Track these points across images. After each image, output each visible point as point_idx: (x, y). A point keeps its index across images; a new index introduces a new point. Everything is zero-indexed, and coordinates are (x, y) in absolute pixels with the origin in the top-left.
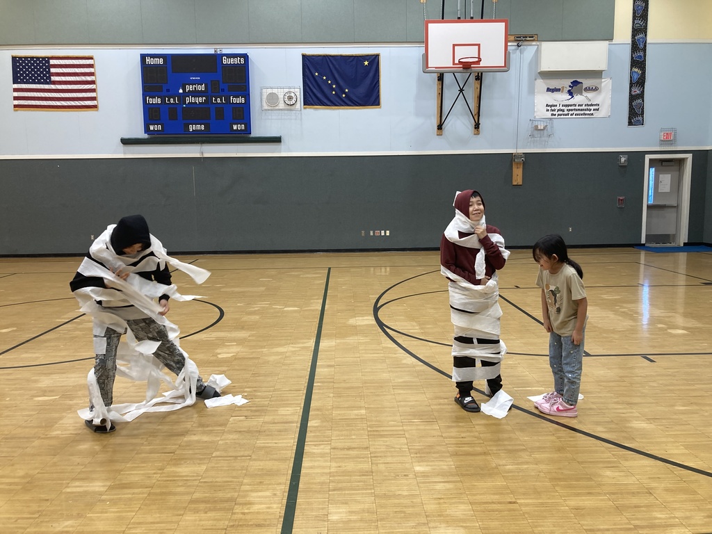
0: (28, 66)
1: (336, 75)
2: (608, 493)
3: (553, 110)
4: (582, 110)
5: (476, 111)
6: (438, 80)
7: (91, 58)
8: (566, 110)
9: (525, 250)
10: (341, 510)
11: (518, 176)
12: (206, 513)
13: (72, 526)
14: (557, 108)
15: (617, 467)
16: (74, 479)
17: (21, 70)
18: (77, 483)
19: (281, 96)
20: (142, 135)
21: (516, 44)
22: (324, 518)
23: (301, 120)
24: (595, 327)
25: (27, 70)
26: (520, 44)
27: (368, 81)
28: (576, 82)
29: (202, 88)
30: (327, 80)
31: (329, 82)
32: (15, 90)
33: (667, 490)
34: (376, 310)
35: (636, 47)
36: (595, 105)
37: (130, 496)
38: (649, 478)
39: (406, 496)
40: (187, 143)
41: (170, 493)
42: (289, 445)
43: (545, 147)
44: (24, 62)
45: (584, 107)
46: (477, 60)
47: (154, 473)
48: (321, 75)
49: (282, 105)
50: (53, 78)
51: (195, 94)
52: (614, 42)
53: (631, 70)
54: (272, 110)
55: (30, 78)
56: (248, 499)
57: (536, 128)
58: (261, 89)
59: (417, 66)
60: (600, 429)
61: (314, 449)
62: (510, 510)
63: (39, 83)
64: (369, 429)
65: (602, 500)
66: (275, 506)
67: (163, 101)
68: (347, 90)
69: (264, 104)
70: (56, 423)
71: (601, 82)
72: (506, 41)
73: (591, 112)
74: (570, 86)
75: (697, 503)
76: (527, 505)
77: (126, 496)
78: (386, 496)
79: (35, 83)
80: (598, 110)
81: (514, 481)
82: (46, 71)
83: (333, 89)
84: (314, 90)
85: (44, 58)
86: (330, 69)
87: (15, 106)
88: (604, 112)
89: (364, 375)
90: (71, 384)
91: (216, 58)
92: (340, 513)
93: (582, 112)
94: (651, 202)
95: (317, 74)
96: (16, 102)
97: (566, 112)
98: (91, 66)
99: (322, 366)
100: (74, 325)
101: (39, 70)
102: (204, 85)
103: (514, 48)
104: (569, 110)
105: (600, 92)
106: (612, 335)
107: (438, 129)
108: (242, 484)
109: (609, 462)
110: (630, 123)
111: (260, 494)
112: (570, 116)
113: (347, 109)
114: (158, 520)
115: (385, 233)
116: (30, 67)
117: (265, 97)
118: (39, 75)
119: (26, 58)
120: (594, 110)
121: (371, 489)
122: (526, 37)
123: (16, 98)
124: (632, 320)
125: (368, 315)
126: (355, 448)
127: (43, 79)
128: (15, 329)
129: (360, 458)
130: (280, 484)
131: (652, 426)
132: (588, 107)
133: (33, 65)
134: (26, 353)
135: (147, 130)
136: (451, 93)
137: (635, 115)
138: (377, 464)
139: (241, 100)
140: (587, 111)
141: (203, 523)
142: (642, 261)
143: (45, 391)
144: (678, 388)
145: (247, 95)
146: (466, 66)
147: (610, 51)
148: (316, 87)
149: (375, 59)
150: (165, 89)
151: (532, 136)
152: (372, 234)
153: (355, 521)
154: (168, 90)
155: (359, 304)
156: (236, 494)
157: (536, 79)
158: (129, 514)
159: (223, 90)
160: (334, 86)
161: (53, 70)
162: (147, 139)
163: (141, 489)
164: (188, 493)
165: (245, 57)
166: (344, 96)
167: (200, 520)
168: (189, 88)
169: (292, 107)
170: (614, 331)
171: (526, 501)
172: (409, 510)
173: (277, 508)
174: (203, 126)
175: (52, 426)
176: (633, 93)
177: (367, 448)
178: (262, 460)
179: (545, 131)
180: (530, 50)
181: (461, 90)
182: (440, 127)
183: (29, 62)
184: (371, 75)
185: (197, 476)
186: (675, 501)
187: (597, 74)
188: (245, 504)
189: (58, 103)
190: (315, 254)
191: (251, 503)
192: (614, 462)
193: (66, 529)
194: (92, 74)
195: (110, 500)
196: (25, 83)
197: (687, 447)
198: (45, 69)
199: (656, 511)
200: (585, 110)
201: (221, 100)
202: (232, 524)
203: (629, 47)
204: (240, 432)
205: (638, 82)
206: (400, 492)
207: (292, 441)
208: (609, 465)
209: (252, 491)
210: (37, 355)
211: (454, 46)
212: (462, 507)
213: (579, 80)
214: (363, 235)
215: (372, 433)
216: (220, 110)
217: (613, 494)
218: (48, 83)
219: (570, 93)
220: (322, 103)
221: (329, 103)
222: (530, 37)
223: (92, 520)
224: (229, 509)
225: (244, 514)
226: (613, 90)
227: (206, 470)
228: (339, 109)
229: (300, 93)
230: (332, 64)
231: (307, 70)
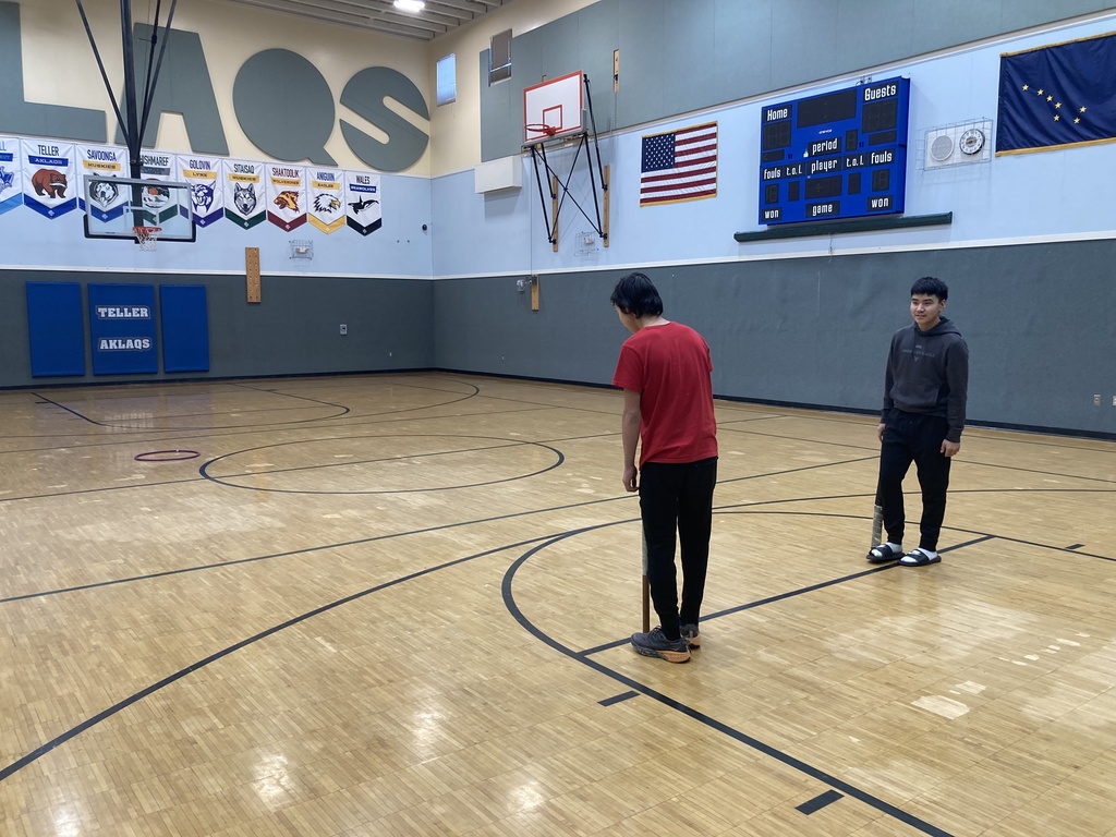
0: (656, 147)
1: (1064, 82)
7: (715, 125)
17: (650, 153)
19: (955, 141)
20: (756, 226)
23: (989, 179)
25: (655, 152)
29: (833, 145)
30: (1045, 95)
31: (1050, 98)
32: (644, 180)
40: (809, 235)
44: (652, 143)
48: (1034, 87)
49: (957, 157)
50: (678, 159)
51: (825, 156)
54: (939, 167)
55: (657, 163)
58: (925, 134)
63: (665, 167)
67: (783, 172)
68: (1084, 109)
69: (929, 159)
79: (660, 168)
82: (671, 151)
83: (1056, 112)
84: (1019, 120)
85: (670, 134)
86: (1053, 72)
87: (642, 201)
91: (856, 93)
95: (1026, 88)
96: (644, 196)
98: (714, 136)
101: (665, 151)
102: (835, 142)
113: (1082, 146)
116: (657, 149)
117: (930, 145)
118: (664, 158)
119: (654, 137)
123: (643, 191)
127: (669, 162)
133: (660, 145)
135: (762, 220)
139: (887, 157)
145: (900, 149)
148: (1023, 112)
150: (786, 156)
154: (790, 156)
159: (862, 144)
160: (1058, 105)
161: (678, 149)
162: (763, 232)
165: (905, 81)
166: (1076, 121)
168: (817, 148)
169: (975, 158)
174: (831, 207)
183: (656, 142)
189: (679, 192)
194: (714, 147)
196: (650, 170)
198: (671, 148)
201: (858, 161)
214: (1097, 402)
216: (856, 176)
218: (671, 167)
220: (1033, 143)
221: (1047, 140)
228: (1065, 148)
229: (990, 130)
230: (1059, 63)
231: (1007, 83)
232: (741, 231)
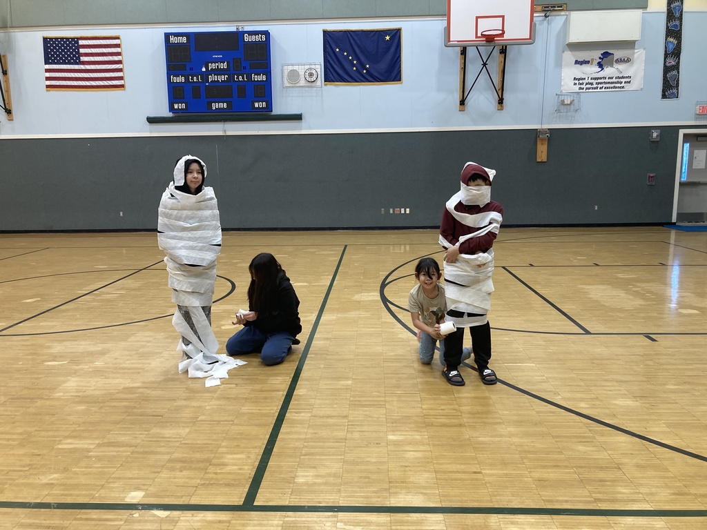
0: (58, 46)
1: (357, 51)
2: (575, 467)
3: (581, 84)
4: (612, 83)
5: (500, 86)
6: (461, 54)
7: (118, 38)
8: (594, 83)
9: (548, 228)
10: (308, 474)
11: (542, 153)
12: (181, 471)
13: (57, 479)
14: (585, 82)
15: (592, 442)
16: (66, 437)
17: (52, 50)
18: (69, 441)
19: (302, 73)
20: (167, 113)
21: (543, 15)
22: (291, 480)
23: (322, 97)
24: (603, 305)
25: (58, 51)
26: (548, 14)
27: (389, 57)
28: (607, 53)
29: (224, 66)
30: (348, 56)
31: (350, 58)
32: (47, 71)
33: (638, 466)
34: (383, 285)
35: (671, 16)
36: (626, 77)
37: (115, 454)
38: (621, 454)
39: (375, 462)
40: (210, 121)
41: (152, 453)
42: (272, 411)
43: (571, 122)
44: (54, 43)
45: (614, 80)
46: (501, 32)
47: (141, 434)
48: (342, 51)
49: (302, 83)
50: (84, 59)
51: (218, 72)
52: (649, 10)
53: (666, 40)
54: (292, 87)
55: (61, 58)
56: (222, 460)
57: (562, 103)
58: (282, 67)
59: (439, 40)
60: (583, 405)
61: (295, 416)
62: (472, 480)
63: (69, 63)
64: (351, 399)
65: (569, 473)
66: (246, 467)
67: (187, 79)
68: (368, 66)
69: (285, 81)
70: (60, 385)
71: (634, 53)
72: (533, 11)
73: (622, 85)
74: (600, 58)
75: (666, 480)
76: (491, 475)
77: (112, 453)
78: (355, 463)
79: (66, 63)
80: (629, 82)
81: (483, 452)
82: (75, 52)
83: (354, 65)
84: (335, 66)
85: (73, 39)
86: (351, 45)
87: (48, 86)
88: (636, 84)
89: (358, 348)
90: (80, 351)
91: (238, 35)
92: (306, 476)
93: (613, 85)
94: (684, 179)
95: (338, 50)
96: (48, 83)
97: (595, 86)
98: (118, 46)
99: (320, 339)
100: (93, 297)
101: (68, 51)
102: (226, 63)
103: (541, 18)
104: (599, 83)
105: (633, 63)
106: (618, 314)
107: (461, 104)
108: (220, 446)
109: (584, 437)
110: (664, 96)
111: (235, 456)
112: (599, 90)
113: (368, 85)
114: (136, 476)
115: (405, 211)
116: (60, 48)
117: (286, 73)
118: (69, 56)
119: (56, 39)
120: (625, 82)
121: (341, 455)
122: (555, 7)
123: (48, 79)
124: (643, 299)
125: (374, 291)
126: (334, 416)
127: (73, 59)
128: (39, 299)
129: (337, 426)
130: (256, 447)
131: (638, 404)
132: (619, 80)
133: (63, 45)
134: (45, 321)
135: (171, 109)
136: (473, 68)
137: (670, 87)
138: (352, 432)
139: (262, 78)
140: (618, 83)
141: (177, 480)
142: (672, 241)
143: (56, 357)
144: (674, 367)
145: (268, 73)
146: (490, 39)
147: (643, 20)
148: (337, 63)
149: (396, 34)
150: (188, 68)
151: (558, 111)
152: (391, 212)
153: (320, 484)
154: (191, 69)
155: (367, 281)
156: (213, 455)
157: (563, 52)
158: (110, 470)
159: (245, 68)
160: (355, 62)
161: (82, 51)
162: (172, 118)
163: (125, 448)
164: (168, 453)
165: (267, 33)
166: (365, 71)
167: (175, 478)
168: (212, 66)
169: (313, 84)
170: (621, 310)
171: (491, 472)
172: (374, 477)
173: (249, 469)
174: (225, 104)
175: (55, 389)
176: (668, 65)
177: (346, 417)
178: (243, 425)
179: (572, 106)
180: (558, 20)
181: (485, 64)
182: (462, 103)
183: (60, 42)
184: (393, 49)
185: (180, 438)
186: (643, 478)
187: (630, 45)
188: (219, 465)
189: (87, 83)
190: (335, 231)
191: (225, 465)
192: (589, 437)
193: (51, 482)
194: (119, 54)
195: (96, 457)
196: (56, 63)
197: (669, 425)
198: (75, 49)
199: (621, 486)
200: (616, 83)
201: (243, 78)
202: (203, 482)
203: (664, 17)
204: (228, 398)
205: (673, 53)
206: (369, 459)
207: (275, 409)
208: (583, 440)
209: (227, 453)
210: (54, 323)
211: (477, 18)
212: (426, 475)
213: (609, 51)
214: (383, 213)
215: (354, 403)
216: (242, 87)
217: (581, 467)
218: (77, 64)
219: (600, 65)
220: (343, 80)
221: (349, 79)
222: (558, 7)
223: (77, 474)
224: (202, 469)
225: (216, 473)
226: (646, 61)
227: (189, 433)
228: (360, 85)
229: (319, 68)
230: (354, 39)
231: (328, 46)
232: (152, 115)
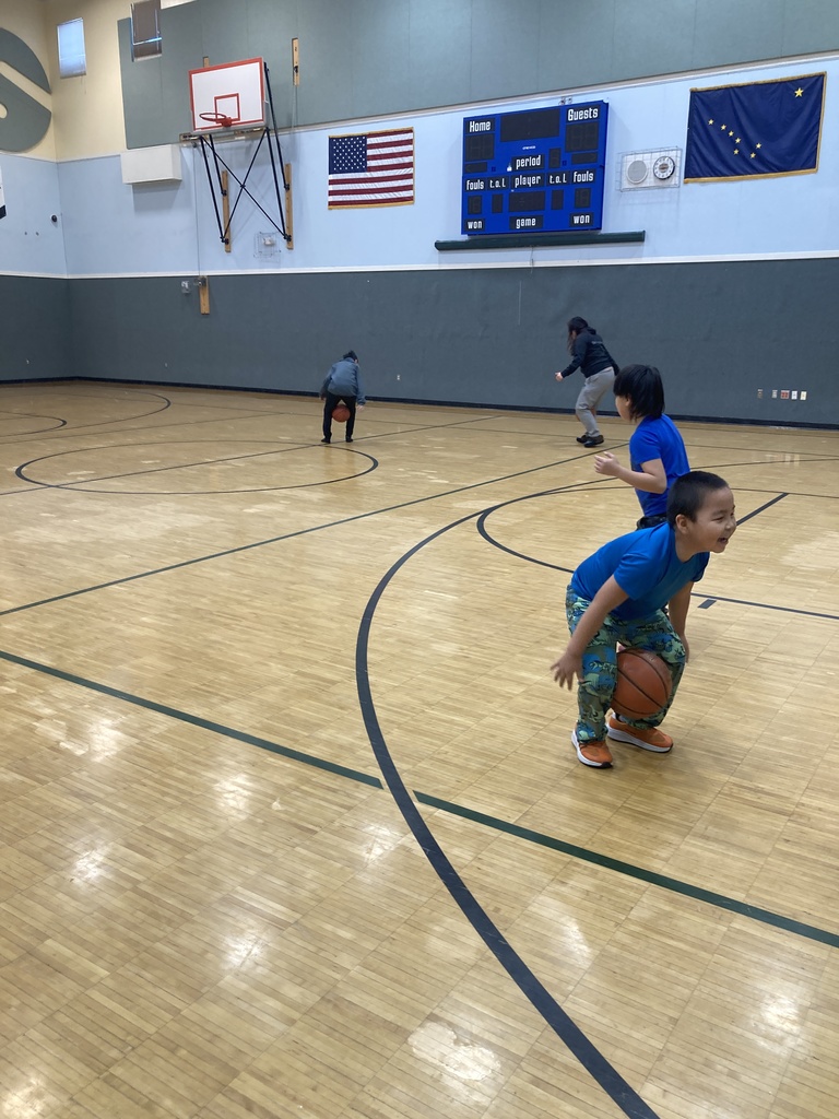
0: (344, 148)
1: (744, 120)
7: (410, 131)
17: (338, 154)
19: (649, 166)
20: (459, 236)
23: (678, 203)
25: (343, 154)
27: (798, 126)
29: (536, 162)
30: (727, 130)
31: (731, 134)
32: (332, 182)
40: (514, 247)
44: (341, 144)
48: (718, 123)
49: (650, 181)
50: (371, 163)
51: (528, 171)
54: (634, 189)
55: (347, 165)
58: (622, 157)
63: (354, 171)
67: (487, 185)
69: (624, 181)
79: (350, 172)
82: (362, 154)
83: (736, 146)
84: (704, 151)
85: (361, 137)
86: (735, 111)
87: (331, 203)
91: (561, 111)
95: (711, 122)
96: (332, 198)
98: (410, 142)
101: (355, 153)
102: (539, 158)
113: (756, 179)
115: (799, 395)
116: (346, 150)
117: (626, 169)
118: (355, 160)
119: (344, 138)
123: (331, 193)
127: (360, 165)
133: (349, 146)
135: (465, 230)
139: (588, 177)
145: (599, 169)
148: (708, 145)
149: (815, 84)
150: (490, 168)
152: (775, 395)
154: (494, 169)
159: (564, 163)
160: (738, 141)
161: (370, 152)
162: (466, 242)
165: (602, 105)
166: (753, 155)
168: (521, 163)
169: (666, 183)
174: (534, 221)
183: (347, 143)
184: (806, 113)
189: (373, 197)
194: (410, 153)
196: (342, 172)
198: (362, 151)
201: (561, 179)
214: (759, 396)
216: (559, 193)
218: (363, 171)
220: (715, 173)
221: (727, 171)
228: (742, 180)
229: (680, 158)
230: (741, 103)
231: (696, 117)
232: (442, 240)
